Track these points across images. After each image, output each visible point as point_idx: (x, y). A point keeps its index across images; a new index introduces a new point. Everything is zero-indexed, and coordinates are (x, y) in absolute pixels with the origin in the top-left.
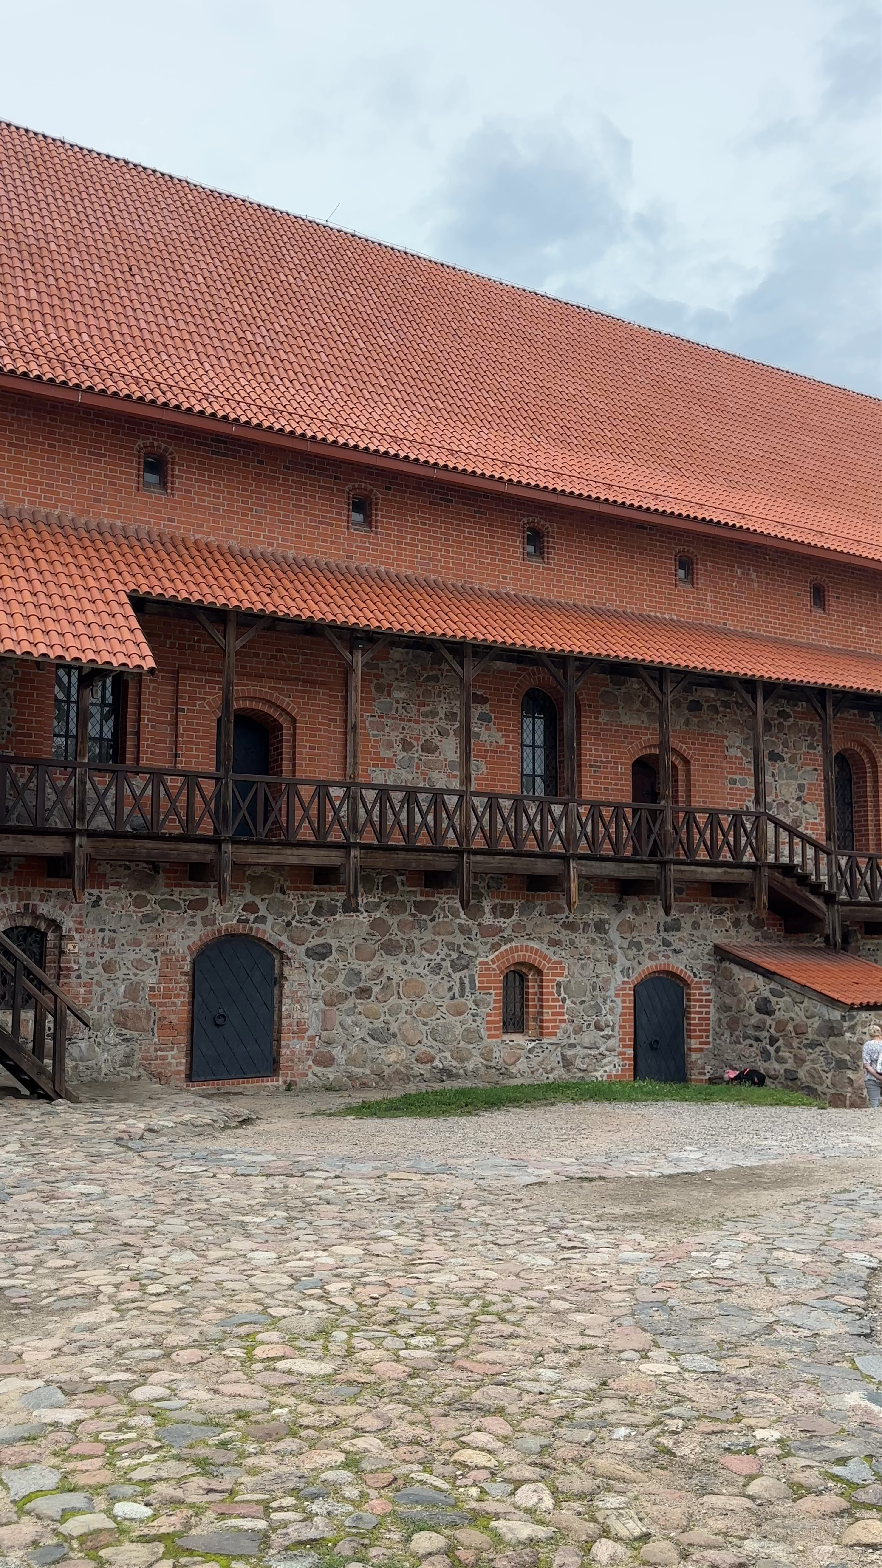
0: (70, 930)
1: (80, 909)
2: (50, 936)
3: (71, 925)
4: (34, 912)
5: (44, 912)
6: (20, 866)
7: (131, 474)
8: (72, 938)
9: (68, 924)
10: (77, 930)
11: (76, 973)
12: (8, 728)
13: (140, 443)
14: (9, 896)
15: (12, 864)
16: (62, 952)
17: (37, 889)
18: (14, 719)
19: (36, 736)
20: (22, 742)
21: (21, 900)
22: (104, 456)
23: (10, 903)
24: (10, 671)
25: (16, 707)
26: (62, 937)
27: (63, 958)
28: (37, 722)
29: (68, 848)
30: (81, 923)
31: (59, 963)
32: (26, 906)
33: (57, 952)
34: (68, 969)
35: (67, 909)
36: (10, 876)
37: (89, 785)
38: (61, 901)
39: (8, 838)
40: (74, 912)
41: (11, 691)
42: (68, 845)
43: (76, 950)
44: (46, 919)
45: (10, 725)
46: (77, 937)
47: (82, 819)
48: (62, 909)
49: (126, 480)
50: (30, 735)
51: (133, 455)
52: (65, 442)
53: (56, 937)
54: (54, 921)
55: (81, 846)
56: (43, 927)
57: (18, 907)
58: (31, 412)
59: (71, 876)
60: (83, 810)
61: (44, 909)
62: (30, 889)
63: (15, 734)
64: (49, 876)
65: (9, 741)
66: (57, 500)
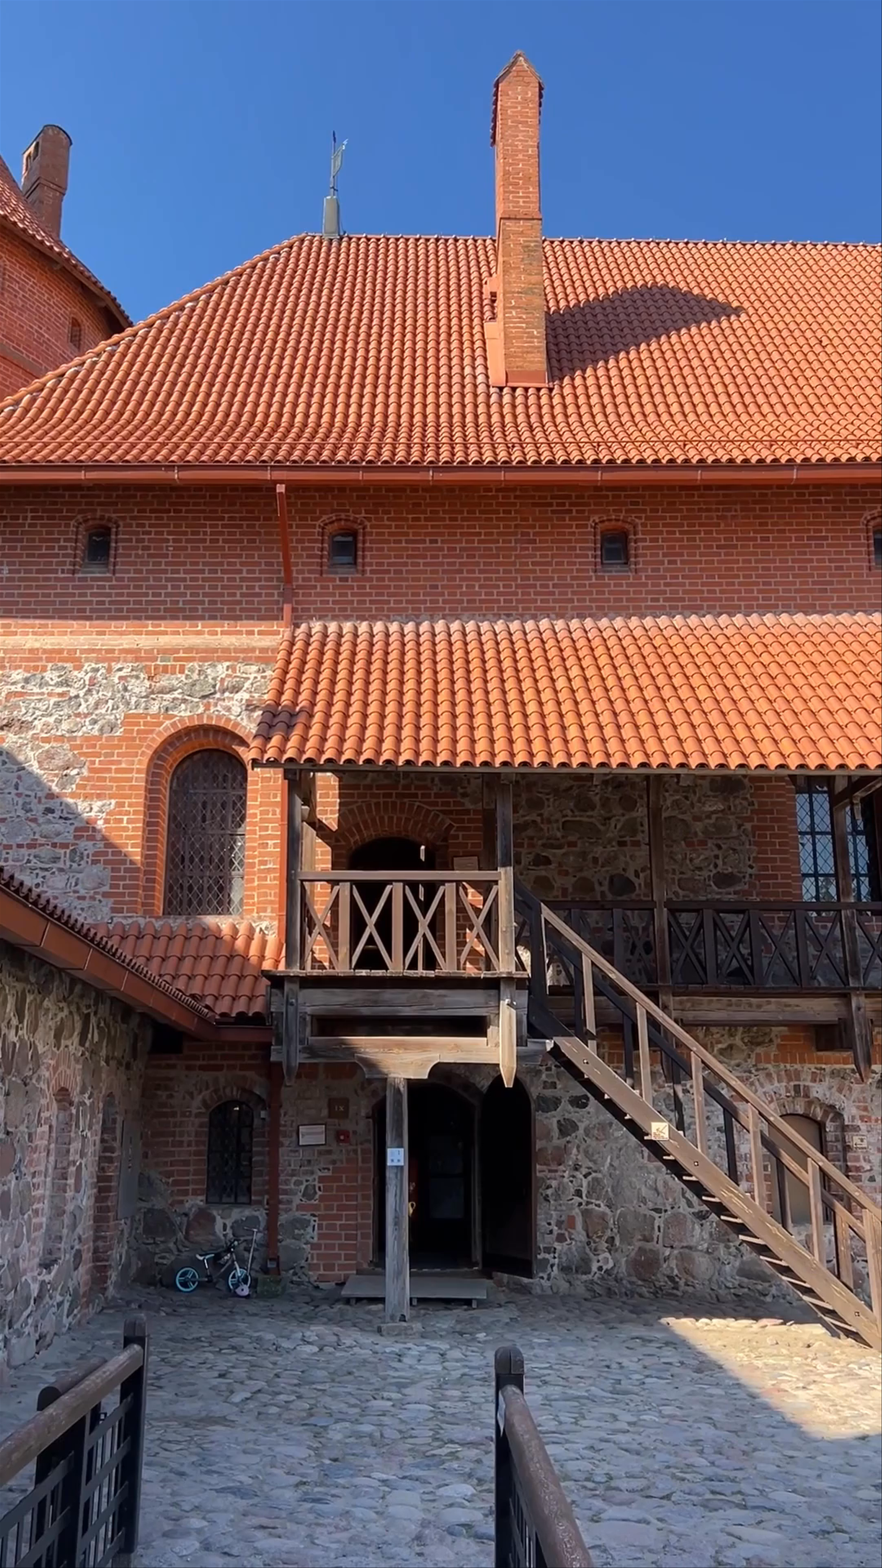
0: (853, 1118)
1: (863, 1091)
2: (830, 1126)
3: (854, 1111)
4: (807, 1096)
5: (820, 1096)
6: (784, 1038)
7: (860, 553)
8: (857, 1129)
9: (850, 1112)
10: (862, 1118)
11: (868, 1175)
12: (750, 871)
13: (867, 515)
14: (775, 1076)
15: (773, 1035)
16: (847, 1148)
17: (807, 1066)
18: (756, 859)
19: (784, 877)
20: (768, 886)
21: (790, 1080)
22: (825, 538)
23: (776, 1084)
24: (745, 803)
25: (756, 844)
26: (844, 1128)
27: (850, 1155)
28: (783, 860)
29: (842, 1011)
30: (865, 1109)
31: (845, 1160)
32: (797, 1088)
33: (840, 1147)
34: (858, 1169)
35: (846, 1091)
36: (773, 1051)
37: (858, 932)
38: (836, 1082)
39: (769, 1003)
40: (855, 1095)
41: (748, 826)
42: (843, 1008)
43: (865, 1145)
44: (822, 1105)
45: (751, 867)
46: (863, 1127)
47: (856, 975)
48: (840, 1091)
49: (854, 560)
50: (775, 877)
51: (861, 530)
52: (779, 531)
53: (836, 1128)
54: (832, 1107)
55: (859, 1009)
56: (819, 1114)
57: (788, 1091)
58: (738, 507)
59: (851, 1047)
60: (855, 962)
61: (818, 1091)
62: (797, 1066)
63: (759, 877)
64: (819, 1050)
65: (752, 885)
66: (777, 599)
